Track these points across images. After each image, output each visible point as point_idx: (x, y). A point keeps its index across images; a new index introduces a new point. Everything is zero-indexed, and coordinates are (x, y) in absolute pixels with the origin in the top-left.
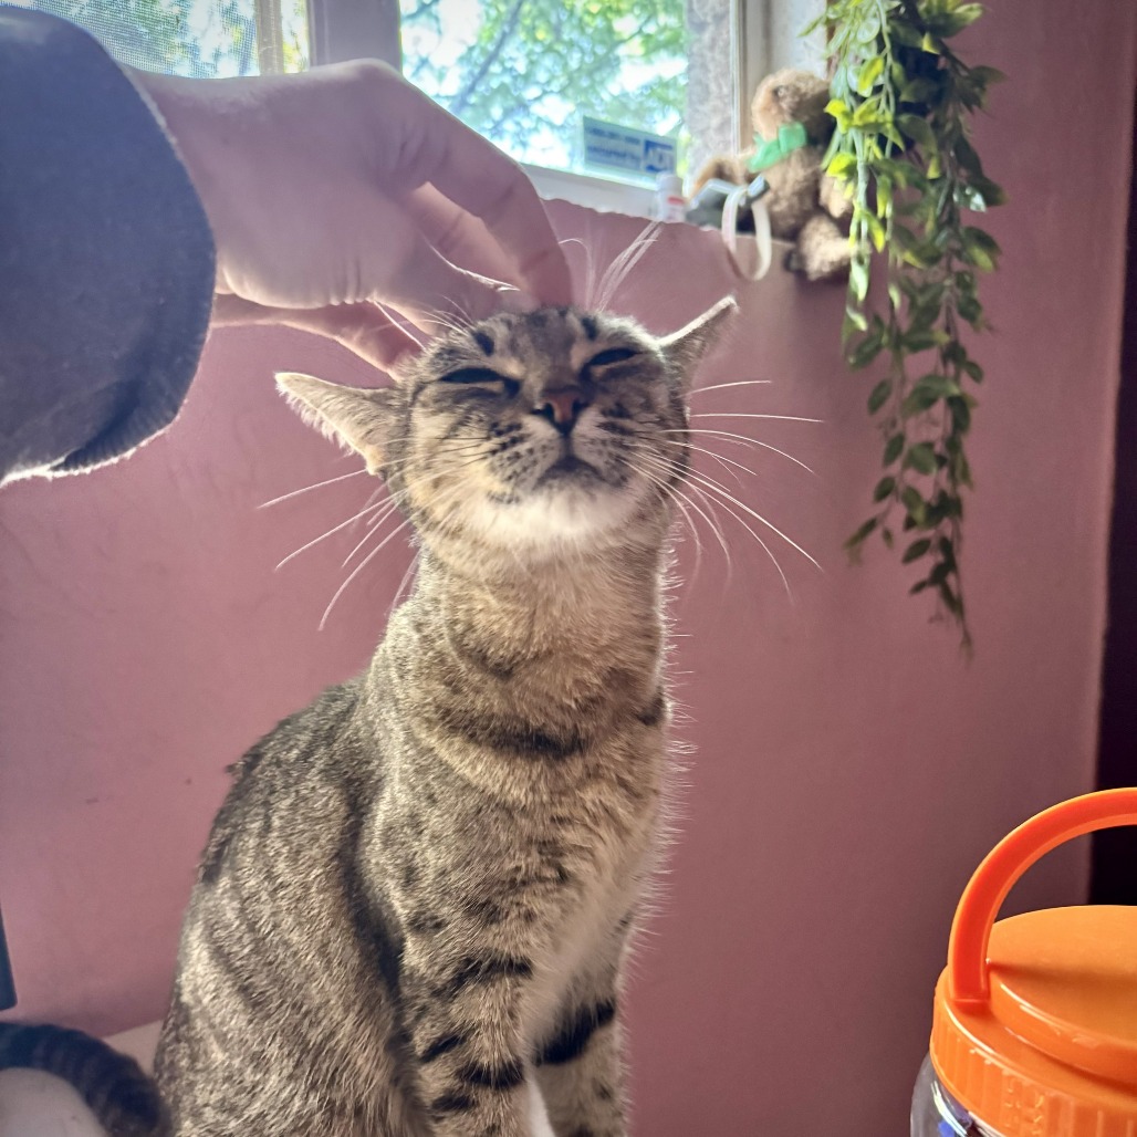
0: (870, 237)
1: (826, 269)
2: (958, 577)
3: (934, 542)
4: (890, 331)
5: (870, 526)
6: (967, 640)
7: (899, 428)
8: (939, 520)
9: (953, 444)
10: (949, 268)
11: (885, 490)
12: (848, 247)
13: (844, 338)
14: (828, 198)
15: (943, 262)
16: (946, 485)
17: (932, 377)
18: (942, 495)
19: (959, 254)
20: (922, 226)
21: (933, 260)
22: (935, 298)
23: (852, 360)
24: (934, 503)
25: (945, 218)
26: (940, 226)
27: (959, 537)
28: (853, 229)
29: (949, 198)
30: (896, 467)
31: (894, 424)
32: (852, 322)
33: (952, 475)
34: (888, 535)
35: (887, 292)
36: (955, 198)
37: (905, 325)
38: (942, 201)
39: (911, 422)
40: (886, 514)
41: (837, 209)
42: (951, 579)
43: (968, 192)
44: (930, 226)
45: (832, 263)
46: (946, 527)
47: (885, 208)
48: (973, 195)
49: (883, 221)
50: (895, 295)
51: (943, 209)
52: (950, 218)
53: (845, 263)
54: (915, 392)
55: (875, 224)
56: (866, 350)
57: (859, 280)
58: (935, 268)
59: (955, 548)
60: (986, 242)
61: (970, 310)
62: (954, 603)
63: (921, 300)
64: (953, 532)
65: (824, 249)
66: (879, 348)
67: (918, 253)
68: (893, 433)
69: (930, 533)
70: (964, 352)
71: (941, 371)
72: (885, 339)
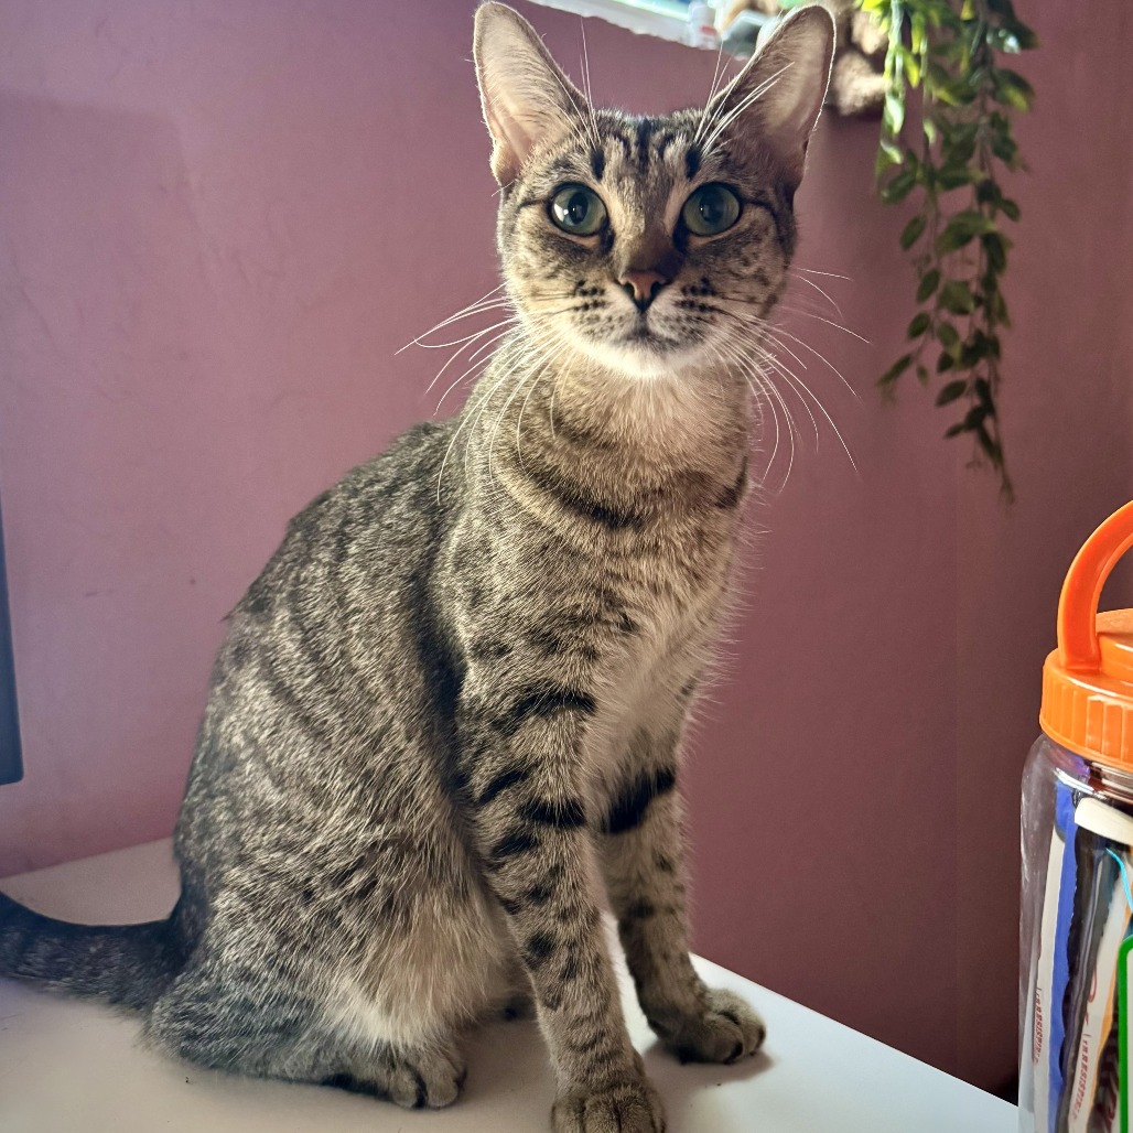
0: (905, 73)
1: (859, 104)
2: (996, 420)
3: (969, 385)
4: (924, 166)
5: (904, 363)
6: (1007, 486)
7: (933, 264)
8: (975, 362)
9: (989, 283)
10: (983, 108)
11: (919, 327)
12: (882, 83)
13: (878, 170)
14: (861, 36)
15: (978, 101)
16: (982, 325)
17: (968, 214)
18: (979, 335)
19: (994, 94)
20: (956, 65)
21: (967, 98)
22: (971, 136)
23: (885, 194)
24: (970, 343)
25: (979, 58)
26: (974, 66)
27: (997, 378)
28: (888, 64)
29: (983, 39)
30: (930, 304)
31: (928, 259)
32: (886, 155)
33: (988, 315)
34: (922, 373)
35: (921, 127)
36: (989, 40)
37: (939, 161)
38: (975, 42)
39: (946, 260)
40: (920, 350)
41: (870, 46)
42: (988, 423)
43: (1001, 34)
44: (964, 65)
45: (865, 98)
46: (983, 369)
47: (920, 45)
48: (1006, 37)
49: (917, 57)
50: (930, 131)
51: (977, 49)
52: (983, 59)
53: (878, 99)
54: (950, 229)
55: (910, 60)
56: (899, 184)
57: (895, 114)
58: (969, 107)
59: (992, 389)
60: (1021, 84)
61: (1005, 149)
62: (992, 448)
63: (956, 138)
64: (990, 374)
65: (858, 85)
66: (912, 184)
67: (952, 91)
68: (927, 270)
69: (964, 375)
70: (998, 191)
71: (976, 208)
72: (919, 174)
